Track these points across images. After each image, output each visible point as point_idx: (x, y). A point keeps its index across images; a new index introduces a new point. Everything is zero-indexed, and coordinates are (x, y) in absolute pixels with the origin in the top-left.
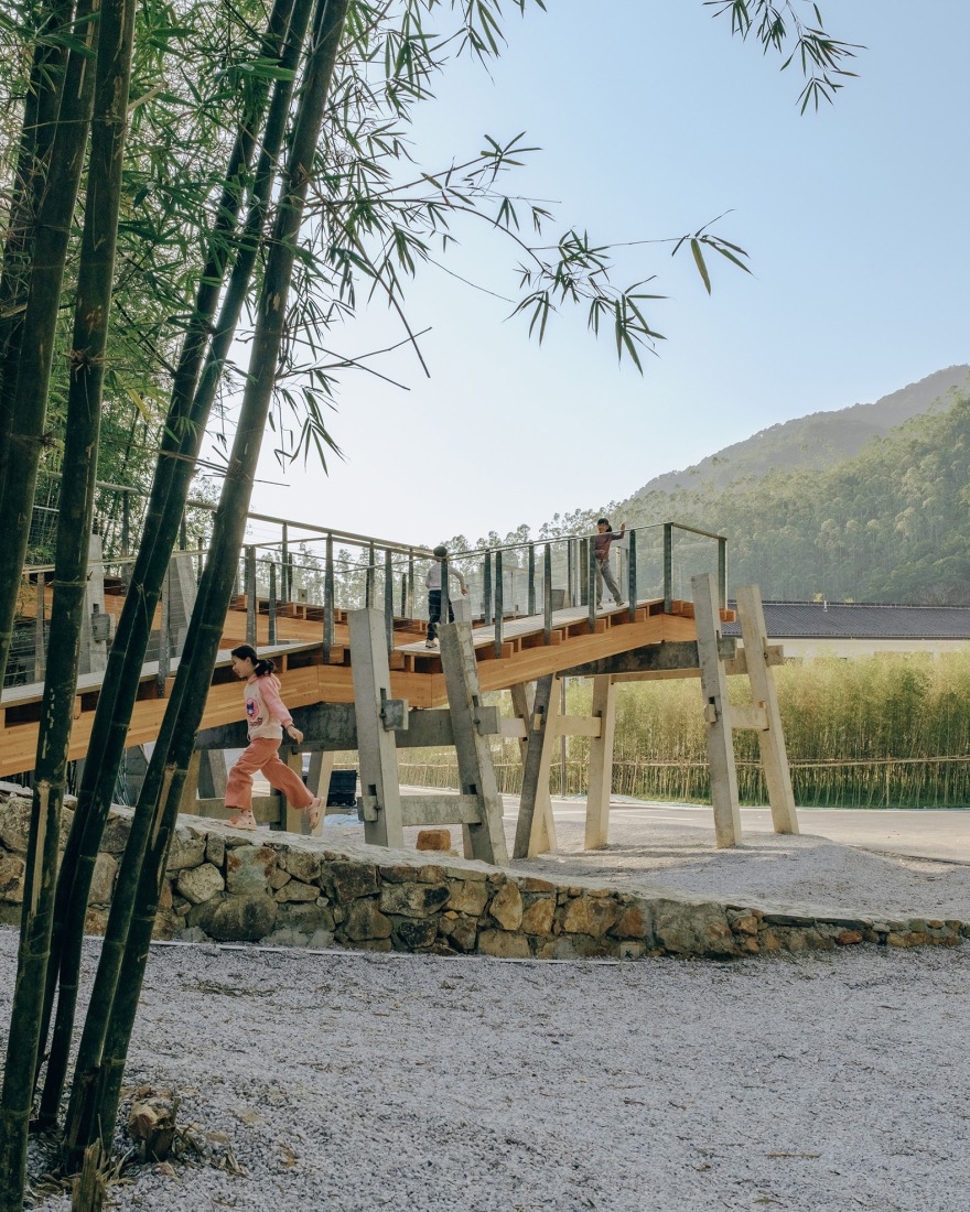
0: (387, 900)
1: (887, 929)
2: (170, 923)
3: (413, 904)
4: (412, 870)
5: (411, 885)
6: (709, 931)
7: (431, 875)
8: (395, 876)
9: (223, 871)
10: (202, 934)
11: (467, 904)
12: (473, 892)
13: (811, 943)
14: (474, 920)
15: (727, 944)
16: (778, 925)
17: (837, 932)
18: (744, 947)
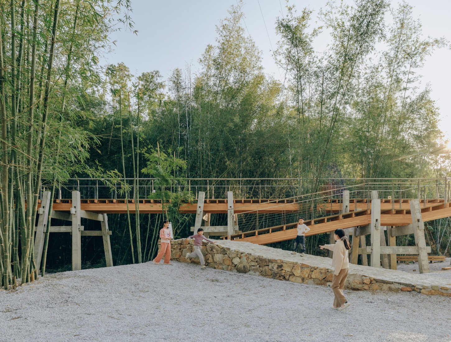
0: (270, 267)
1: (421, 288)
2: (231, 268)
3: (275, 268)
4: (275, 260)
5: (275, 263)
6: (354, 282)
7: (279, 261)
8: (271, 261)
9: (240, 258)
10: (236, 271)
11: (287, 269)
12: (289, 266)
13: (390, 289)
14: (289, 273)
15: (360, 286)
16: (380, 282)
17: (401, 287)
18: (364, 288)
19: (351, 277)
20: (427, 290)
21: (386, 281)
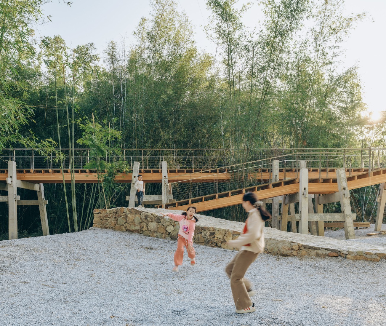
0: (203, 234)
1: (347, 253)
2: (165, 236)
3: (207, 235)
4: (208, 228)
5: (207, 231)
6: (283, 248)
7: (211, 229)
8: (204, 229)
9: (174, 226)
10: (170, 239)
11: (219, 236)
12: (221, 233)
13: (318, 255)
14: (221, 240)
15: (289, 252)
16: (308, 248)
17: (328, 252)
18: (292, 254)
19: (281, 244)
20: (352, 255)
21: (314, 247)
